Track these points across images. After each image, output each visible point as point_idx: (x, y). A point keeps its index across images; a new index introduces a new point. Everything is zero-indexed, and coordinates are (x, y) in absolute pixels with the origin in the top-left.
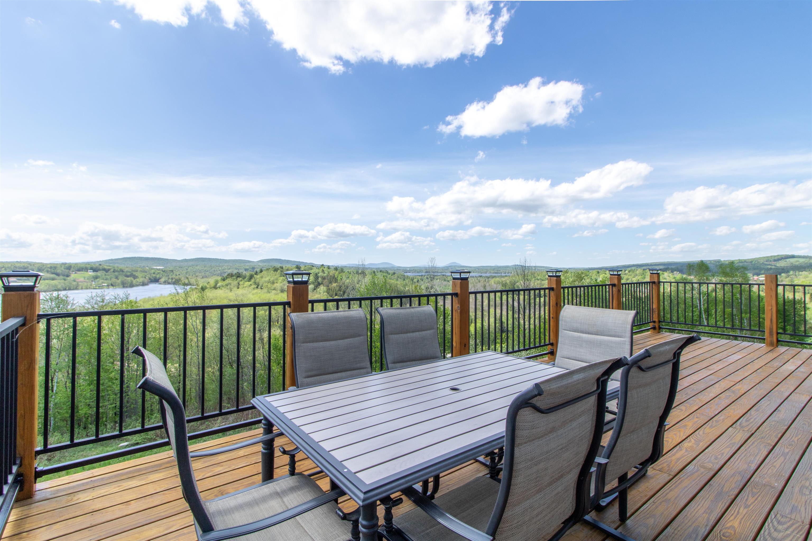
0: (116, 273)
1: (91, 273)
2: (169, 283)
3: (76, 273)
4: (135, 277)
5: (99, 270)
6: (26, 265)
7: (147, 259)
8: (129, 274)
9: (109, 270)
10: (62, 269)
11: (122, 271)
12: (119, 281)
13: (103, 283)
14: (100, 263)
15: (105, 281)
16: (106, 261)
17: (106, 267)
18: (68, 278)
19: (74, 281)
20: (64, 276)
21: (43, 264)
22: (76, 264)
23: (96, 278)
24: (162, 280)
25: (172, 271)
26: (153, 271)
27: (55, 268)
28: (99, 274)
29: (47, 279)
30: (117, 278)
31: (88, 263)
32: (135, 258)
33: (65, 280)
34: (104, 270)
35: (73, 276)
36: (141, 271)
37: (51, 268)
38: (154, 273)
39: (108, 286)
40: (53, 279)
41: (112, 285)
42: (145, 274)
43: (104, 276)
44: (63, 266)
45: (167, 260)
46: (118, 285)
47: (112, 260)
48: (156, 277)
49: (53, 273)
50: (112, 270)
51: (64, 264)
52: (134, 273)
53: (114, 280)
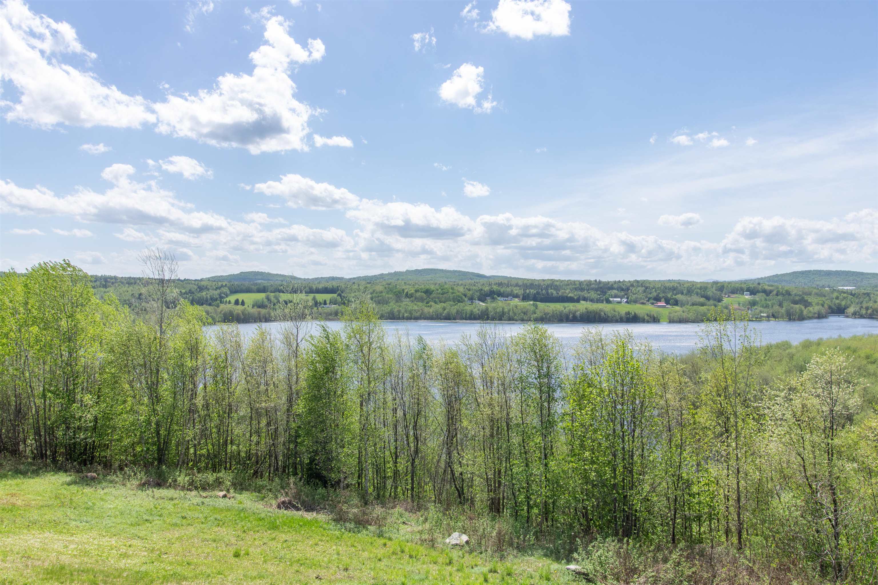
0: (780, 297)
1: (747, 297)
2: (862, 317)
3: (729, 296)
4: (807, 304)
5: (758, 292)
6: (676, 285)
7: (829, 273)
8: (797, 298)
9: (771, 292)
10: (714, 290)
11: (788, 293)
12: (783, 310)
13: (761, 312)
14: (759, 282)
15: (766, 310)
16: (770, 279)
17: (766, 287)
18: (720, 304)
19: (726, 308)
20: (715, 300)
21: (693, 284)
22: (729, 283)
23: (753, 304)
24: (851, 310)
25: (868, 294)
26: (835, 294)
27: (706, 288)
28: (757, 297)
29: (696, 305)
30: (781, 305)
31: (745, 282)
32: (810, 271)
33: (715, 306)
34: (764, 291)
35: (726, 300)
36: (816, 294)
37: (701, 288)
38: (837, 298)
39: (768, 317)
40: (702, 305)
41: (774, 316)
42: (824, 299)
43: (763, 302)
44: (715, 286)
45: (862, 274)
46: (782, 317)
47: (777, 276)
48: (840, 305)
49: (702, 297)
50: (775, 292)
51: (716, 283)
52: (806, 298)
53: (776, 308)
